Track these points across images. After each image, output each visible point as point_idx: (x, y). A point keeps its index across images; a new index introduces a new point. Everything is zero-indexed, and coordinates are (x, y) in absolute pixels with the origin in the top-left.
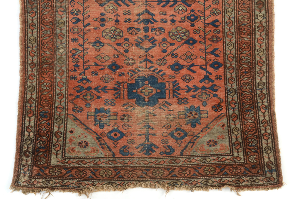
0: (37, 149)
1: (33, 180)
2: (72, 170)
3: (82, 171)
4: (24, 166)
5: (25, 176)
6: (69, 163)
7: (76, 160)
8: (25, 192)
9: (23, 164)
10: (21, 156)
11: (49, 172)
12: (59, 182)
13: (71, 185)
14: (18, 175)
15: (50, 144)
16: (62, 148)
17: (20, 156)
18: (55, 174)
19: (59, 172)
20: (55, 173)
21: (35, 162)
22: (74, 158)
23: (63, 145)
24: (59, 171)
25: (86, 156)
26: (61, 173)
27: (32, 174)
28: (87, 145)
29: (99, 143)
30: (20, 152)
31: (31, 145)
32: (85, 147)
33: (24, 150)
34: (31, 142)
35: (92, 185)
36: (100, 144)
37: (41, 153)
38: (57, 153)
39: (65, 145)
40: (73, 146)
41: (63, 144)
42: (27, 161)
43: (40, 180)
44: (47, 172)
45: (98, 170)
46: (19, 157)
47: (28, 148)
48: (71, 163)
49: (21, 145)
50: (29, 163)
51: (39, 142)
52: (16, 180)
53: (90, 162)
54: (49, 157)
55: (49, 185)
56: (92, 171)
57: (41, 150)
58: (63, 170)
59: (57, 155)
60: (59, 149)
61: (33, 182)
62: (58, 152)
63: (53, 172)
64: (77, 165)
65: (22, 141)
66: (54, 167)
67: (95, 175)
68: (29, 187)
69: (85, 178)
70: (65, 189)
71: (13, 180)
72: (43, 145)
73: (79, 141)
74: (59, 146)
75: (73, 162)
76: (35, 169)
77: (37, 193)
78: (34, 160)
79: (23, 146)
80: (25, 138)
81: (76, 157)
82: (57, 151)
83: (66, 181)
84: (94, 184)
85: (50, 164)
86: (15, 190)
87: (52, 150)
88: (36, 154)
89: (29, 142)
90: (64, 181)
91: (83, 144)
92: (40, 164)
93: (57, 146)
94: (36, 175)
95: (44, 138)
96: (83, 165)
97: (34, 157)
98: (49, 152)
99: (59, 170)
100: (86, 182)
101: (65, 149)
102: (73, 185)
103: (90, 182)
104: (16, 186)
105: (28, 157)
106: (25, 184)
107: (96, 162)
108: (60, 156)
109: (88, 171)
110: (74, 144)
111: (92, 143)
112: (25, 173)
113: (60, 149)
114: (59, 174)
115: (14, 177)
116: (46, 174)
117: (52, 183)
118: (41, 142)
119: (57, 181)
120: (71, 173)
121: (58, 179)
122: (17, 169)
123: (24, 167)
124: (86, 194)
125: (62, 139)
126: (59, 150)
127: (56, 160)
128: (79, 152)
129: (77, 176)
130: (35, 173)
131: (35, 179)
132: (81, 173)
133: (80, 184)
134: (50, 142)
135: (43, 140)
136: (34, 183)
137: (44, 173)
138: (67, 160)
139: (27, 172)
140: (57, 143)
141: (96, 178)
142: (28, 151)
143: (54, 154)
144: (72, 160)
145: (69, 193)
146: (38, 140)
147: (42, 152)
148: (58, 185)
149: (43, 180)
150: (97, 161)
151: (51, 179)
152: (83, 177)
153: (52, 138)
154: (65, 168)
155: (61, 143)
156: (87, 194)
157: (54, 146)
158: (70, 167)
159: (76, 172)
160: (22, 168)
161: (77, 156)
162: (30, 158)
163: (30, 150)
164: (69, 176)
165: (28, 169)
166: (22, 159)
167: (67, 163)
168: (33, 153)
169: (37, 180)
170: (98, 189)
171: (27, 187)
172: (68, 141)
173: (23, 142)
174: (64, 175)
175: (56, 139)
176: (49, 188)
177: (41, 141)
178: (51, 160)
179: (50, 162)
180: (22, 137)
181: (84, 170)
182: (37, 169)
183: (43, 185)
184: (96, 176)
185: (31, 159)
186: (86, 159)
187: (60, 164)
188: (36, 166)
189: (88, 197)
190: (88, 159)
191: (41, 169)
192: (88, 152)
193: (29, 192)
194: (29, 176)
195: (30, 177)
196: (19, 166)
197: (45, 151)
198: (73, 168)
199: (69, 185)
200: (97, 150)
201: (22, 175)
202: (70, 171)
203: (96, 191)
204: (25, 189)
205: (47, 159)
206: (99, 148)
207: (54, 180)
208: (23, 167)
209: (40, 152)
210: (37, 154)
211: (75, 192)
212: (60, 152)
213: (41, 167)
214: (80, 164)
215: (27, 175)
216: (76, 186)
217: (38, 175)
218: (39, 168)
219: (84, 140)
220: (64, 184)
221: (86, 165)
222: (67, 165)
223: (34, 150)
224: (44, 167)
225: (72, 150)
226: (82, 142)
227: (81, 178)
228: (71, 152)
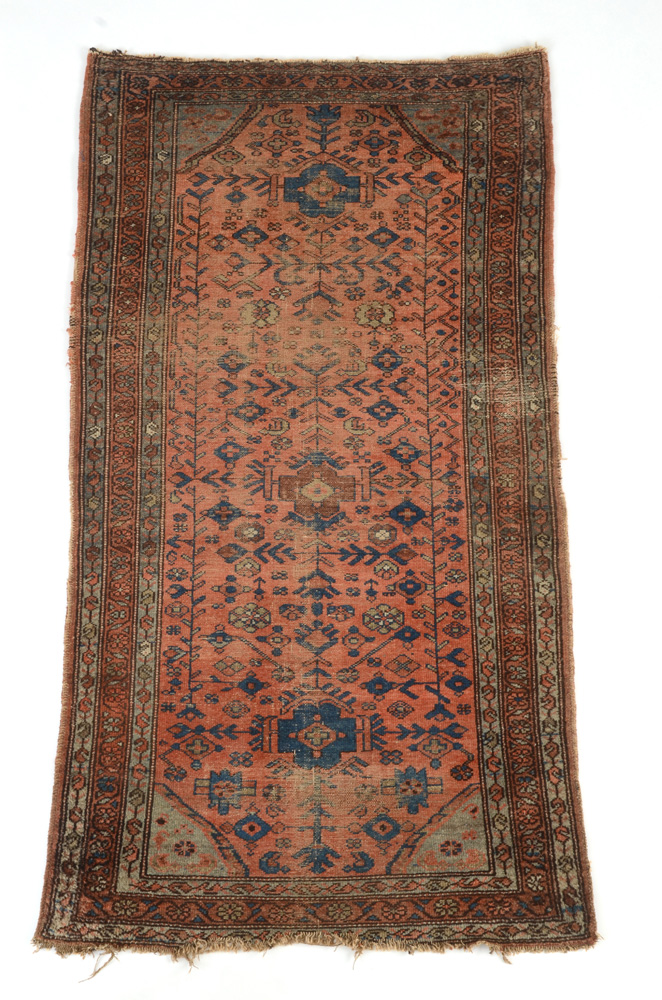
0: (90, 857)
1: (80, 926)
2: (160, 903)
3: (181, 906)
4: (61, 894)
5: (63, 916)
6: (154, 888)
7: (170, 883)
8: (61, 952)
9: (59, 890)
10: (56, 873)
11: (113, 909)
12: (133, 930)
13: (158, 938)
14: (49, 914)
15: (116, 848)
16: (140, 855)
17: (55, 872)
18: (126, 913)
19: (133, 908)
20: (126, 911)
21: (85, 885)
22: (164, 878)
23: (143, 849)
24: (133, 906)
25: (189, 873)
27: (78, 912)
28: (192, 851)
29: (217, 846)
30: (55, 865)
31: (79, 850)
32: (188, 855)
33: (63, 860)
34: (79, 842)
35: (202, 937)
36: (219, 848)
37: (97, 868)
38: (130, 867)
39: (147, 850)
40: (164, 851)
41: (143, 847)
42: (68, 885)
43: (94, 927)
44: (108, 908)
45: (214, 905)
46: (52, 875)
47: (71, 855)
48: (157, 890)
49: (57, 850)
50: (73, 888)
51: (95, 843)
52: (45, 924)
53: (198, 888)
54: (113, 877)
55: (112, 936)
56: (201, 907)
57: (98, 861)
58: (142, 904)
59: (129, 871)
60: (135, 859)
61: (79, 931)
62: (133, 865)
63: (122, 908)
64: (170, 893)
65: (61, 840)
66: (124, 897)
67: (206, 915)
68: (70, 941)
69: (187, 921)
70: (144, 945)
71: (39, 924)
72: (101, 850)
73: (175, 841)
74: (134, 852)
75: (162, 887)
76: (84, 902)
77: (87, 955)
78: (82, 882)
79: (62, 851)
80: (66, 834)
81: (169, 876)
82: (130, 864)
83: (146, 929)
84: (206, 936)
85: (115, 891)
86: (42, 947)
87: (121, 860)
88: (88, 868)
89: (75, 843)
90: (143, 929)
91: (185, 848)
92: (95, 890)
93: (130, 852)
94: (86, 915)
95: (106, 834)
96: (183, 894)
97: (83, 875)
98: (115, 865)
99: (133, 903)
100: (188, 931)
101: (146, 859)
102: (162, 937)
103: (197, 932)
104: (44, 938)
105: (70, 875)
106: (62, 935)
107: (210, 886)
108: (135, 874)
109: (193, 906)
110: (166, 847)
111: (203, 846)
112: (63, 910)
113: (137, 858)
114: (132, 913)
115: (41, 918)
116: (106, 913)
117: (117, 931)
118: (99, 844)
119: (129, 928)
120: (157, 911)
121: (132, 924)
122: (48, 902)
123: (62, 898)
124: (187, 958)
125: (140, 836)
126: (134, 861)
127: (129, 881)
128: (175, 866)
129: (171, 916)
130: (84, 910)
131: (84, 923)
132: (179, 912)
133: (176, 934)
134: (116, 844)
135: (103, 839)
136: (83, 932)
137: (102, 910)
138: (151, 883)
139: (69, 908)
140: (132, 846)
141: (209, 923)
142: (70, 862)
143: (124, 868)
144: (160, 883)
145: (152, 954)
146: (92, 839)
147: (100, 864)
148: (130, 937)
149: (101, 926)
150: (212, 884)
151: (116, 923)
152: (183, 920)
153: (122, 835)
154: (145, 900)
155: (139, 845)
156: (191, 957)
157: (124, 853)
158: (155, 899)
159: (167, 909)
160: (57, 898)
161: (170, 873)
162: (75, 877)
163: (76, 861)
164: (152, 918)
165: (70, 902)
166: (58, 880)
167: (150, 888)
168: (82, 867)
169: (88, 925)
170: (213, 948)
171: (66, 941)
172: (154, 842)
173: (63, 842)
174: (144, 915)
175: (130, 837)
176: (112, 943)
177: (99, 841)
178: (117, 881)
179: (116, 887)
180: (60, 833)
181: (186, 904)
182: (89, 901)
183: (100, 937)
184: (210, 918)
185: (78, 879)
186: (190, 880)
187: (135, 890)
188: (86, 895)
189: (191, 963)
190: (195, 880)
191: (97, 901)
192: (193, 866)
193: (71, 952)
194: (71, 917)
195: (74, 919)
196: (51, 894)
197: (107, 863)
198: (162, 900)
199: (154, 937)
200: (213, 862)
201: (57, 915)
202: (157, 906)
203: (208, 951)
204: (63, 944)
205: (109, 879)
206: (217, 856)
207: (122, 926)
208: (59, 896)
209: (96, 865)
210: (90, 870)
211: (166, 952)
212: (137, 864)
213: (96, 897)
214: (177, 892)
215: (68, 915)
216: (167, 940)
217: (89, 914)
218: (93, 898)
219: (186, 838)
220: (144, 934)
221: (189, 894)
222: (150, 892)
223: (83, 860)
224: (101, 898)
225: (162, 860)
226: (182, 843)
227: (178, 921)
228: (159, 863)
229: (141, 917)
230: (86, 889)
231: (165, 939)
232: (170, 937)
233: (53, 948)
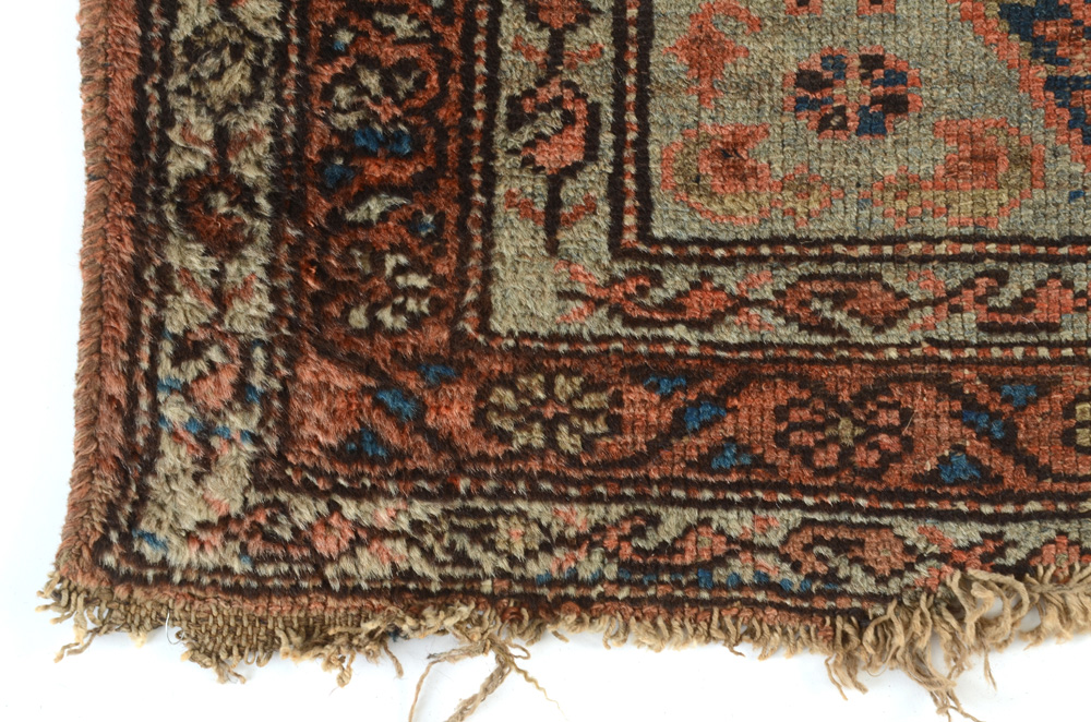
0: (328, 153)
1: (305, 512)
2: (735, 387)
3: (859, 400)
4: (187, 349)
5: (206, 464)
6: (696, 306)
7: (785, 277)
8: (212, 649)
9: (175, 325)
10: (147, 237)
11: (480, 419)
12: (598, 528)
13: (742, 568)
14: (131, 452)
15: (467, 99)
16: (607, 138)
17: (140, 234)
18: (552, 442)
19: (591, 415)
20: (550, 428)
21: (317, 299)
22: (749, 253)
23: (619, 106)
24: (590, 401)
25: (890, 226)
26: (616, 425)
27: (288, 439)
28: (897, 105)
29: (1042, 72)
30: (138, 197)
31: (263, 114)
32: (872, 126)
33: (177, 167)
34: (257, 74)
35: (986, 560)
36: (1051, 84)
37: (375, 207)
38: (554, 203)
39: (642, 110)
40: (736, 114)
41: (620, 92)
42: (220, 298)
43: (383, 514)
44: (455, 415)
45: (1044, 387)
46: (127, 251)
47: (223, 141)
48: (717, 318)
49: (139, 115)
50: (251, 313)
51: (349, 78)
52: (112, 508)
53: (948, 302)
54: (465, 252)
55: (489, 562)
56: (970, 404)
57: (375, 171)
58: (636, 393)
59: (552, 220)
60: (576, 156)
61: (301, 538)
62: (570, 190)
63: (528, 416)
64: (789, 333)
65: (154, 60)
66: (533, 355)
67: (1007, 444)
68: (258, 590)
69: (893, 478)
70: (671, 605)
71: (78, 507)
72: (387, 111)
73: (795, 54)
74: (569, 119)
75: (740, 304)
76: (321, 389)
77: (359, 664)
78: (298, 284)
79: (167, 118)
80: (184, 30)
81: (774, 241)
82: (555, 182)
83: (673, 522)
84: (1013, 556)
85: (484, 327)
86: (104, 627)
87: (503, 163)
88: (321, 208)
89: (237, 78)
90: (655, 521)
91: (853, 91)
92: (375, 324)
93: (550, 122)
94: (334, 454)
95: (403, 26)
96: (862, 335)
97: (297, 249)
98: (468, 189)
99: (589, 386)
100: (910, 530)
101: (642, 159)
102: (767, 562)
103: (962, 534)
104: (114, 577)
105: (226, 245)
106: (210, 559)
107: (1012, 291)
108: (588, 238)
109: (923, 400)
110: (746, 89)
111: (957, 78)
112: (205, 433)
113: (591, 151)
114: (589, 443)
115: (85, 474)
116: (442, 442)
117: (513, 536)
118: (372, 81)
119: (580, 518)
120: (728, 428)
121: (590, 499)
122: (116, 388)
123: (192, 369)
124: (919, 668)
125: (598, 32)
126: (572, 171)
127: (553, 275)
128: (803, 185)
129: (806, 455)
130: (320, 426)
131: (331, 494)
132: (845, 429)
133: (839, 546)
134: (469, 78)
135: (390, 55)
136: (324, 546)
137: (421, 428)
138: (675, 281)
139: (236, 422)
140: (554, 89)
141: (1026, 483)
142: (220, 178)
143: (525, 209)
144: (730, 280)
145: (717, 651)
146: (329, 53)
147: (386, 187)
148: (589, 565)
149: (419, 510)
150: (1023, 279)
151: (502, 494)
152: (875, 474)
153: (493, 31)
154: (649, 370)
155: (596, 84)
156: (938, 662)
157: (514, 124)
158: (710, 361)
159: (780, 413)
160: (166, 369)
161: (783, 228)
162: (254, 262)
163: (251, 173)
164: (703, 464)
165: (242, 389)
166: (164, 273)
167: (674, 307)
168: (288, 205)
169: (350, 509)
170: (1065, 613)
171: (236, 590)
172: (679, 64)
173: (167, 72)
174: (654, 449)
175: (540, 40)
176: (493, 599)
177: (371, 63)
178: (488, 277)
179: (484, 308)
180: (145, 21)
181: (882, 387)
182: (344, 382)
183: (421, 567)
184: (1029, 463)
185: (272, 269)
186: (896, 260)
187: (595, 323)
188: (325, 351)
189: (945, 698)
190: (923, 260)
191: (387, 382)
192: (908, 185)
193: (270, 646)
194: (255, 464)
195: (268, 475)
196: (132, 347)
197: (423, 185)
198: (747, 370)
199: (719, 561)
200: (1023, 160)
201: (173, 457)
202: (720, 400)
203: (1037, 634)
204: (219, 608)
205: (442, 268)
206: (1040, 128)
207: (536, 509)
208: (177, 360)
209: (367, 192)
210: (334, 217)
211: (793, 642)
212: (591, 183)
213: (383, 359)
214: (826, 327)
215: (235, 457)
216: (796, 581)
217: (355, 450)
218: (368, 368)
219: (858, 36)
220: (662, 548)
221: (894, 335)
222: (679, 331)
223: (290, 166)
224: (413, 365)
225: (731, 156)
226: (836, 63)
227: (849, 479)
228: (713, 180)
229: (636, 461)
230: (321, 318)
231: (781, 572)
232: (810, 563)
233: (169, 632)
